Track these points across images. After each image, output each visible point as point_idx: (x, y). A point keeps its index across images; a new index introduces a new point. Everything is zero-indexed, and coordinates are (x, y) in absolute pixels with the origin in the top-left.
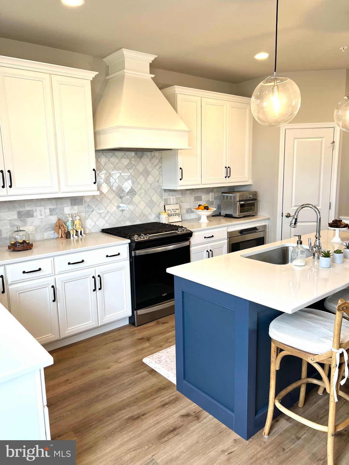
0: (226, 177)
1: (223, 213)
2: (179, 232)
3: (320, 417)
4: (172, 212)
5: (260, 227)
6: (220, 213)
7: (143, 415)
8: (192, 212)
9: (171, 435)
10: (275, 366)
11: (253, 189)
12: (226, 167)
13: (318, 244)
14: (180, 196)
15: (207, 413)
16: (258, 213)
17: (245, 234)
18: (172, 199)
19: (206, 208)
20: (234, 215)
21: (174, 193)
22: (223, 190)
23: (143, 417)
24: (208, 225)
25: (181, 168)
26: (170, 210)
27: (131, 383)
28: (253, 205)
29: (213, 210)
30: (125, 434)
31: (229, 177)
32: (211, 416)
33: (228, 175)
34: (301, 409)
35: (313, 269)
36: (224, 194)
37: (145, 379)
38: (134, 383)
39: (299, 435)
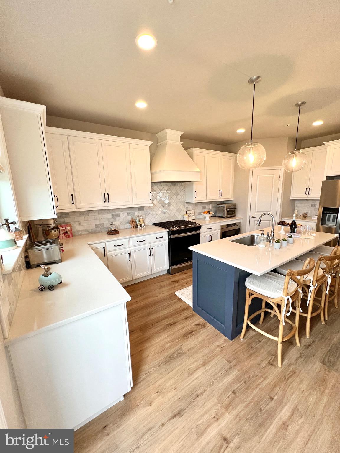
0: (219, 196)
1: (218, 215)
2: (194, 226)
3: (272, 330)
5: (237, 223)
6: (216, 215)
7: (175, 323)
8: (201, 214)
9: (190, 335)
10: (248, 302)
11: (234, 202)
12: (219, 191)
13: (272, 235)
14: (195, 206)
15: (209, 324)
16: (237, 216)
17: (230, 227)
18: (190, 207)
19: (209, 213)
20: (224, 216)
21: (191, 204)
22: (218, 203)
23: (175, 324)
24: (210, 222)
25: (195, 191)
26: (189, 213)
27: (169, 305)
28: (234, 211)
29: (212, 213)
30: (166, 333)
31: (221, 196)
32: (211, 326)
34: (261, 325)
35: (270, 249)
36: (218, 205)
37: (176, 303)
38: (170, 305)
39: (260, 340)
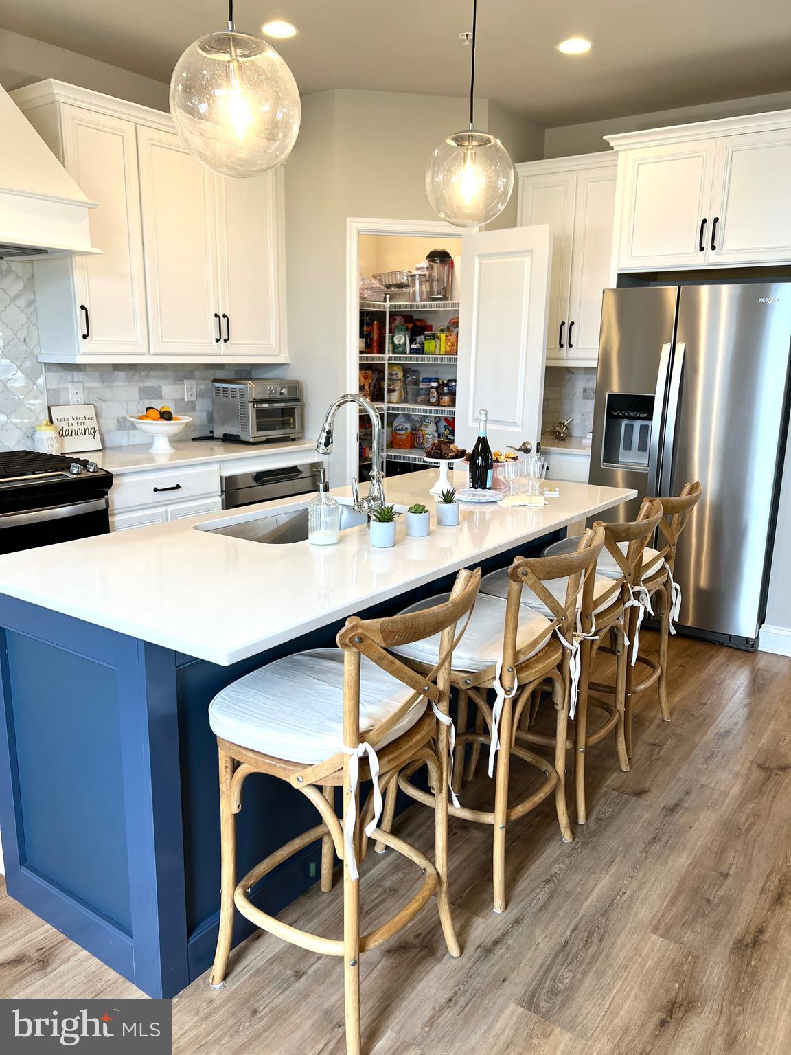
0: (217, 341)
1: (219, 433)
4: (72, 425)
5: (302, 465)
6: (212, 432)
8: (134, 427)
10: (230, 804)
11: (293, 375)
12: (216, 316)
13: (376, 493)
14: (98, 385)
15: (77, 947)
16: (307, 434)
17: (268, 482)
18: (74, 389)
19: (166, 416)
20: (244, 437)
21: (77, 376)
22: (220, 374)
24: (172, 458)
25: (83, 308)
26: (68, 420)
28: (290, 412)
29: (183, 421)
31: (225, 341)
32: (85, 953)
33: (224, 336)
34: (324, 897)
36: (217, 385)
